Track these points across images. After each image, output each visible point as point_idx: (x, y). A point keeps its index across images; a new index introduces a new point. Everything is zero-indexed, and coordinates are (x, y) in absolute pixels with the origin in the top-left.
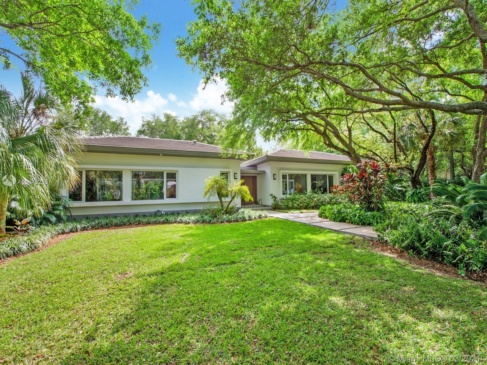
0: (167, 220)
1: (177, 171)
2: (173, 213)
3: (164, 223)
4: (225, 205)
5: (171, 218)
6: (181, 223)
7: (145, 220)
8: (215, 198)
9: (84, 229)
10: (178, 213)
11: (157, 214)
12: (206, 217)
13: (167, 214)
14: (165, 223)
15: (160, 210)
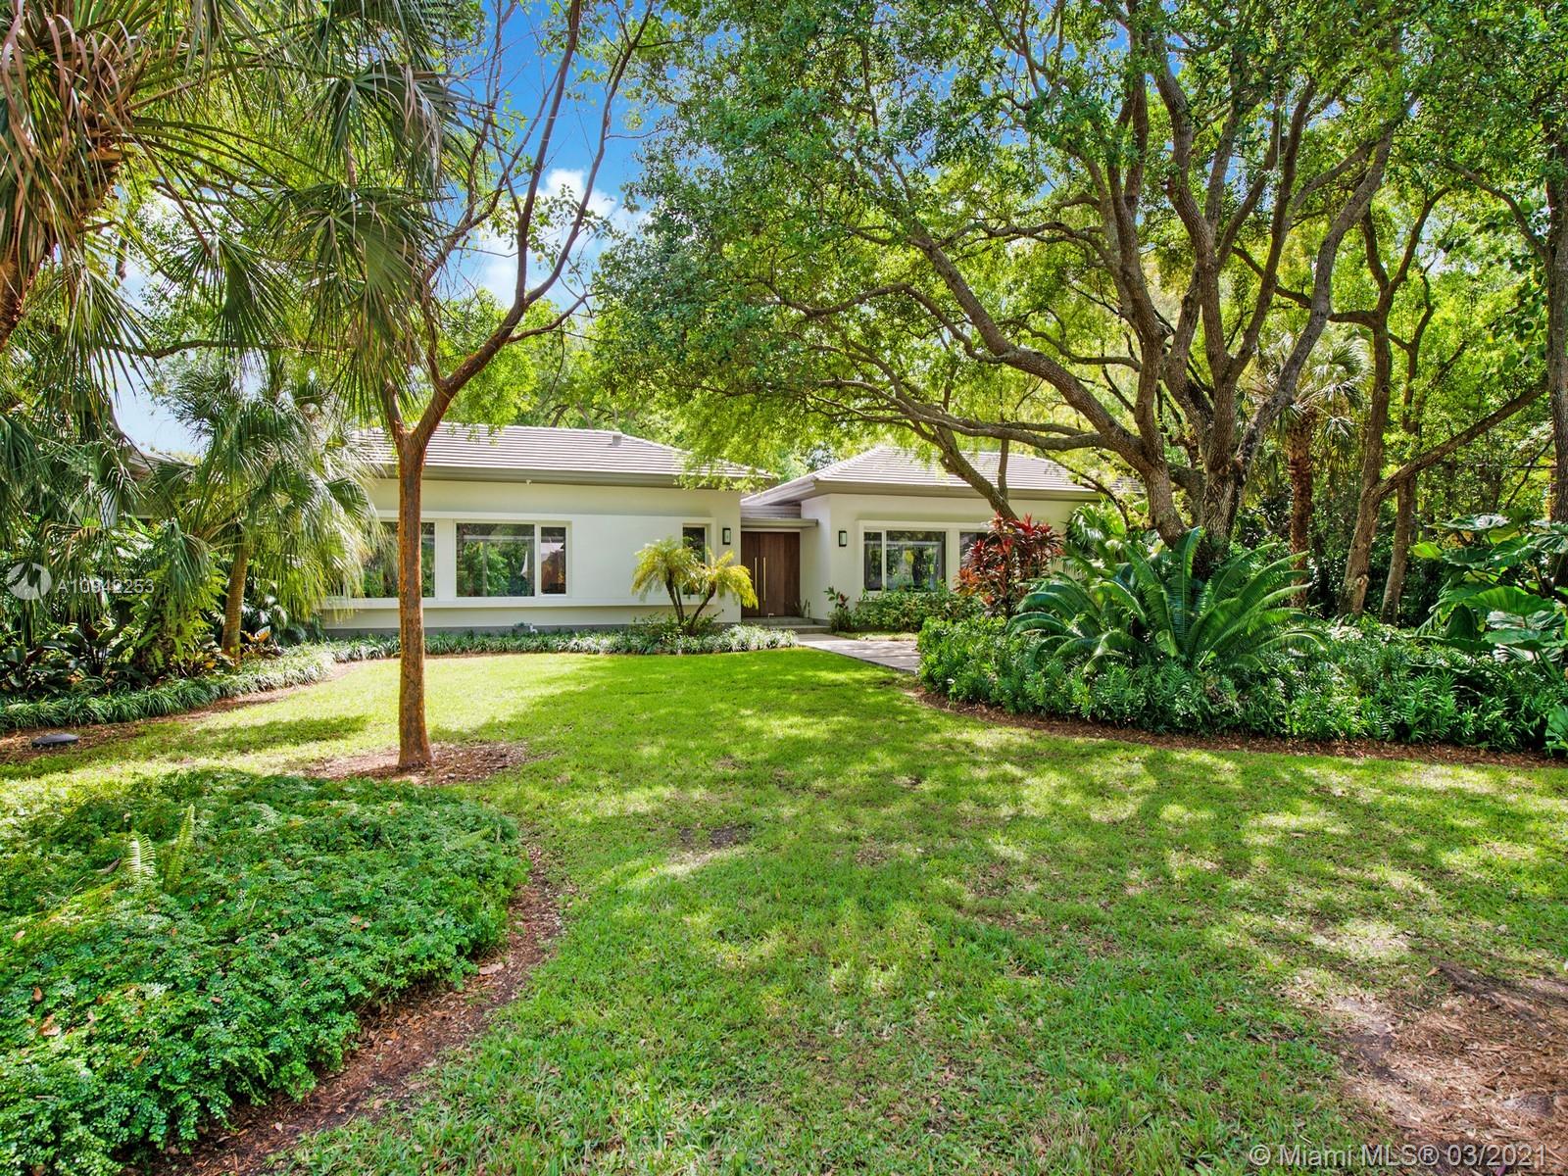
0: (546, 645)
1: (569, 523)
2: (558, 632)
3: (537, 650)
4: (689, 613)
5: (555, 641)
6: (578, 651)
7: (495, 644)
8: (661, 597)
9: (373, 656)
10: (570, 632)
11: (520, 631)
12: (636, 641)
13: (542, 632)
14: (542, 651)
15: (526, 622)
